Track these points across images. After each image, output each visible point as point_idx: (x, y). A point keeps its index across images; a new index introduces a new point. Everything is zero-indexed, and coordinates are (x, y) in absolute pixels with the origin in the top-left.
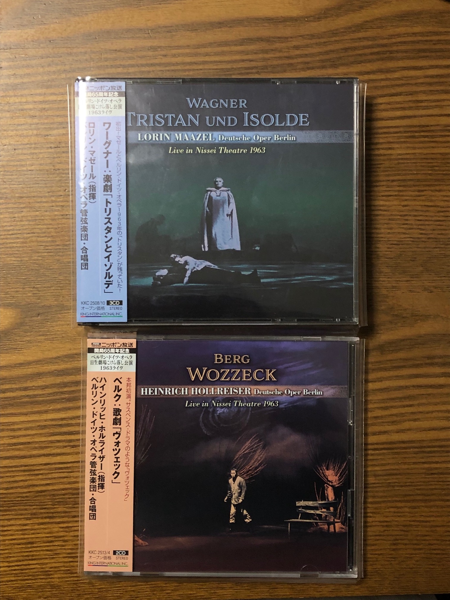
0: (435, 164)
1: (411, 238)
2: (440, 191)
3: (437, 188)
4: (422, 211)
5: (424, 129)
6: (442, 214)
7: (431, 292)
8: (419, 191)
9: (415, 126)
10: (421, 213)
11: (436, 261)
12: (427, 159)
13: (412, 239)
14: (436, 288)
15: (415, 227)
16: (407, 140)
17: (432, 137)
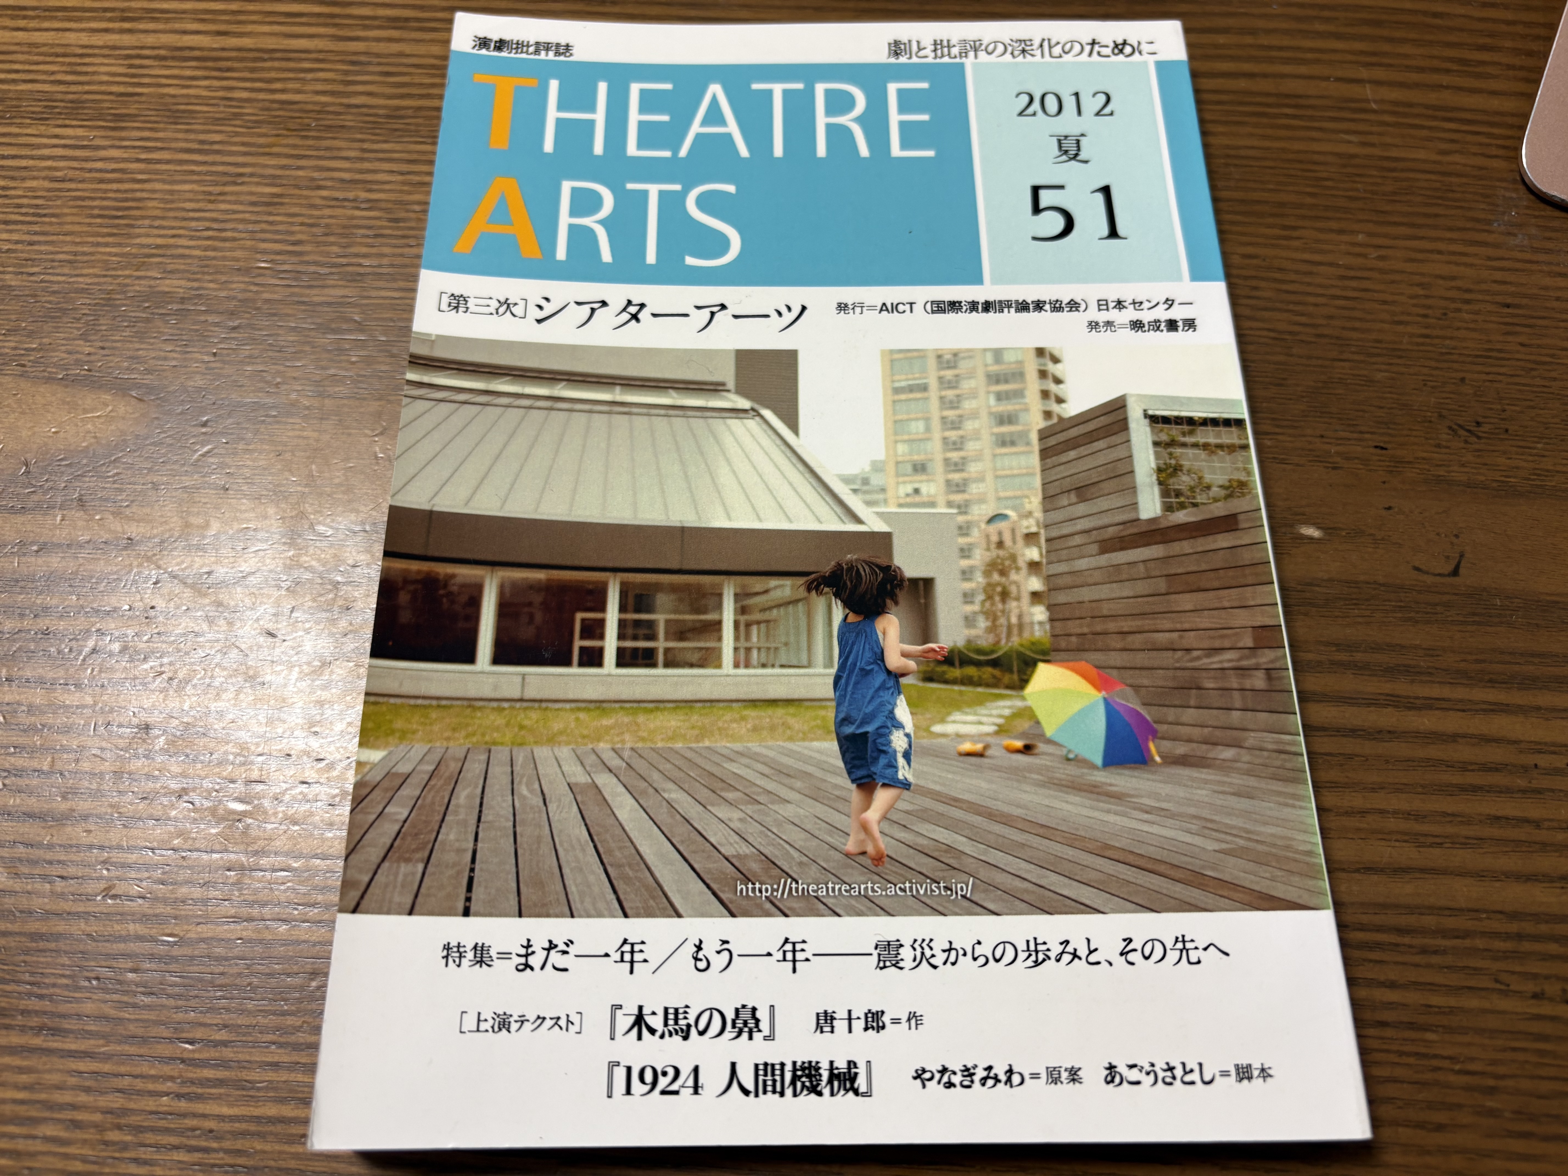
0: (1325, 175)
1: (1269, 330)
2: (1341, 232)
3: (1334, 225)
4: (1297, 272)
5: (1287, 101)
6: (1354, 284)
7: (1334, 468)
8: (1285, 227)
9: (1268, 95)
10: (1293, 277)
11: (1340, 391)
12: (1301, 162)
13: (1272, 334)
14: (1348, 459)
15: (1278, 305)
16: (1247, 119)
17: (1312, 118)
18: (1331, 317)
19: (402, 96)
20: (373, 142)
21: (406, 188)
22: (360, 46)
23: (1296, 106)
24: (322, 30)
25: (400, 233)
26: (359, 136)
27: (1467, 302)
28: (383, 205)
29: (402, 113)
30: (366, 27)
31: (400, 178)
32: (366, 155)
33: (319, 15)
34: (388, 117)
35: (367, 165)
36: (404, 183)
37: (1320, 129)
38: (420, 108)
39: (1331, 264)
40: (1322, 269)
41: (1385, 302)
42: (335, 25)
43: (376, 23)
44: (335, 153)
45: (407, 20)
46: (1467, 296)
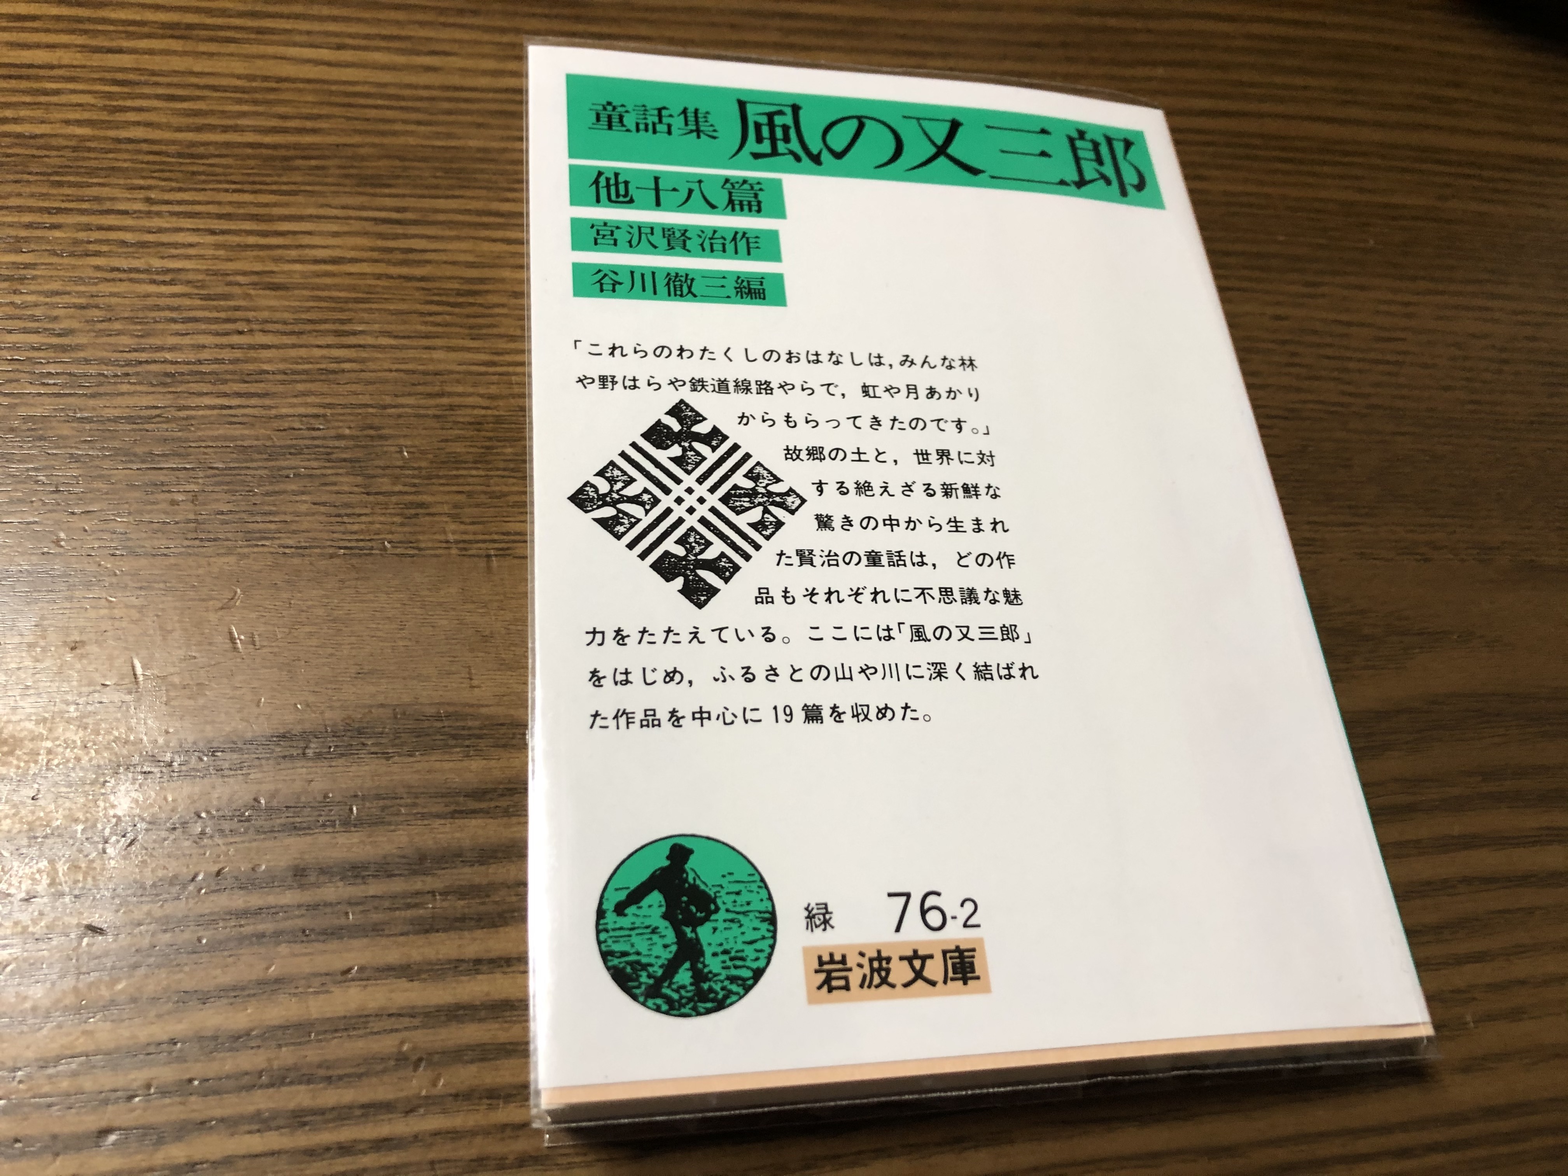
18: (1378, 385)
19: (199, 129)
20: (163, 190)
21: (221, 253)
22: (125, 60)
23: (1283, 149)
24: (64, 38)
25: (223, 315)
26: (141, 182)
27: (1505, 362)
28: (191, 276)
29: (201, 150)
30: (130, 35)
31: (210, 239)
32: (155, 208)
33: (58, 18)
34: (180, 155)
35: (156, 222)
36: (217, 246)
37: (1314, 174)
38: (227, 144)
39: (1362, 325)
40: (1353, 330)
41: (1425, 366)
42: (85, 32)
43: (146, 30)
44: (108, 205)
45: (190, 27)
46: (1504, 356)
